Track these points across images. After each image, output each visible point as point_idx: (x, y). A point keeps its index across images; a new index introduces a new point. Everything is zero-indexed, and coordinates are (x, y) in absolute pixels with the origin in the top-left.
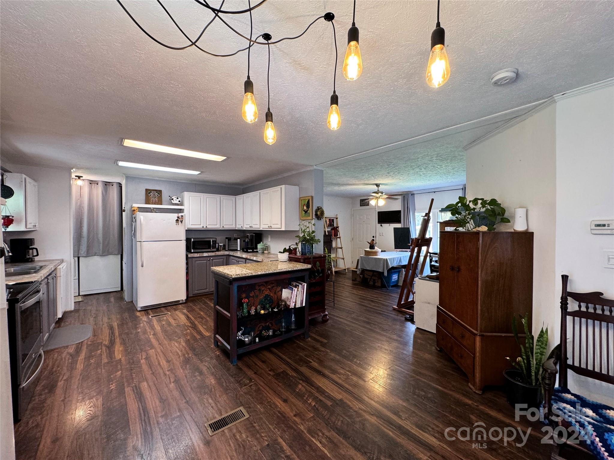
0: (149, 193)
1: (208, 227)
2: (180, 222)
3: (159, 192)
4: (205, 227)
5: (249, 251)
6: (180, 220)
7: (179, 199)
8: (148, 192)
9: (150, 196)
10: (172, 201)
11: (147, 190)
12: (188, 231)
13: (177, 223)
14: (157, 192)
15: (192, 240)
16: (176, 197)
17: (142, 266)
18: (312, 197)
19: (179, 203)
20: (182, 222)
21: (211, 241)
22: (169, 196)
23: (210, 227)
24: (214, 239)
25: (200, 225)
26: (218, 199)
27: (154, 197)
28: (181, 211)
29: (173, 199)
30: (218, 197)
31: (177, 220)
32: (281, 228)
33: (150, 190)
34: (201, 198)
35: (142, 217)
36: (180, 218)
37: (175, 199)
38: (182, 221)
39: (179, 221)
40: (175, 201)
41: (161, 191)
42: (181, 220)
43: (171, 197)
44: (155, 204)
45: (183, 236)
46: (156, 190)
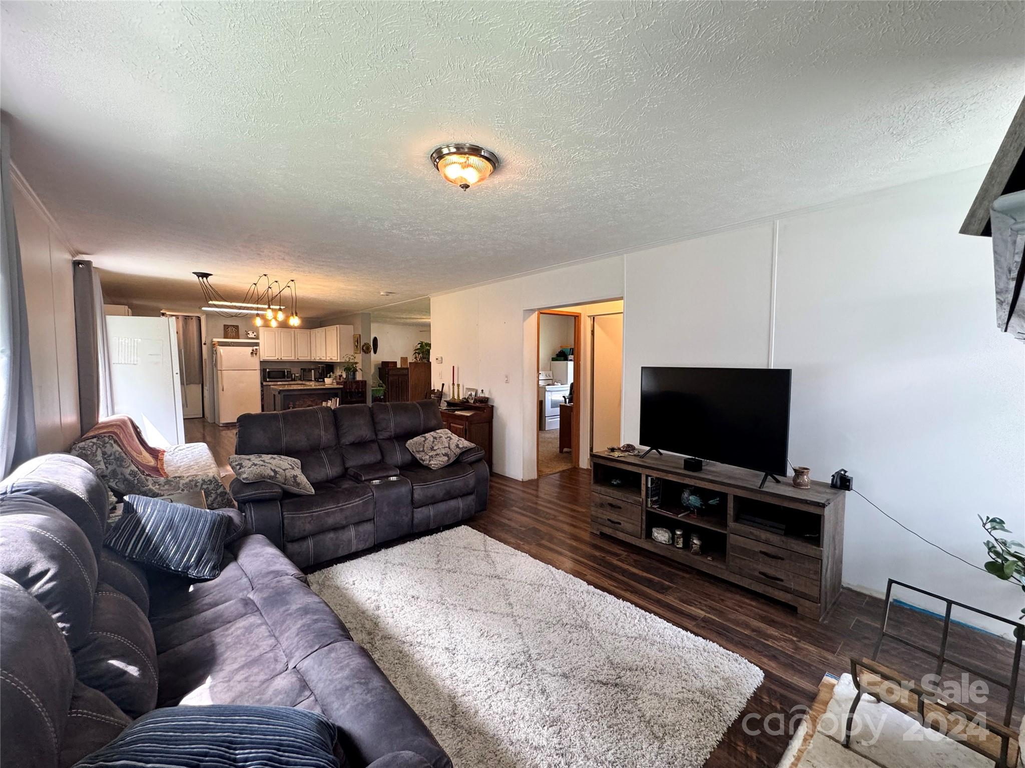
1: (283, 358)
2: (255, 355)
4: (279, 359)
7: (255, 334)
8: (226, 327)
9: (228, 331)
12: (262, 363)
13: (252, 356)
14: (234, 328)
15: (268, 370)
16: (252, 332)
17: (223, 390)
18: (360, 335)
19: (255, 337)
21: (286, 371)
22: (245, 331)
23: (284, 359)
24: (289, 370)
25: (275, 357)
26: (293, 333)
27: (232, 333)
28: (257, 344)
31: (252, 353)
33: (228, 325)
35: (222, 351)
36: (254, 350)
37: (250, 334)
38: (257, 353)
41: (238, 326)
43: (247, 332)
44: (232, 339)
45: (258, 367)
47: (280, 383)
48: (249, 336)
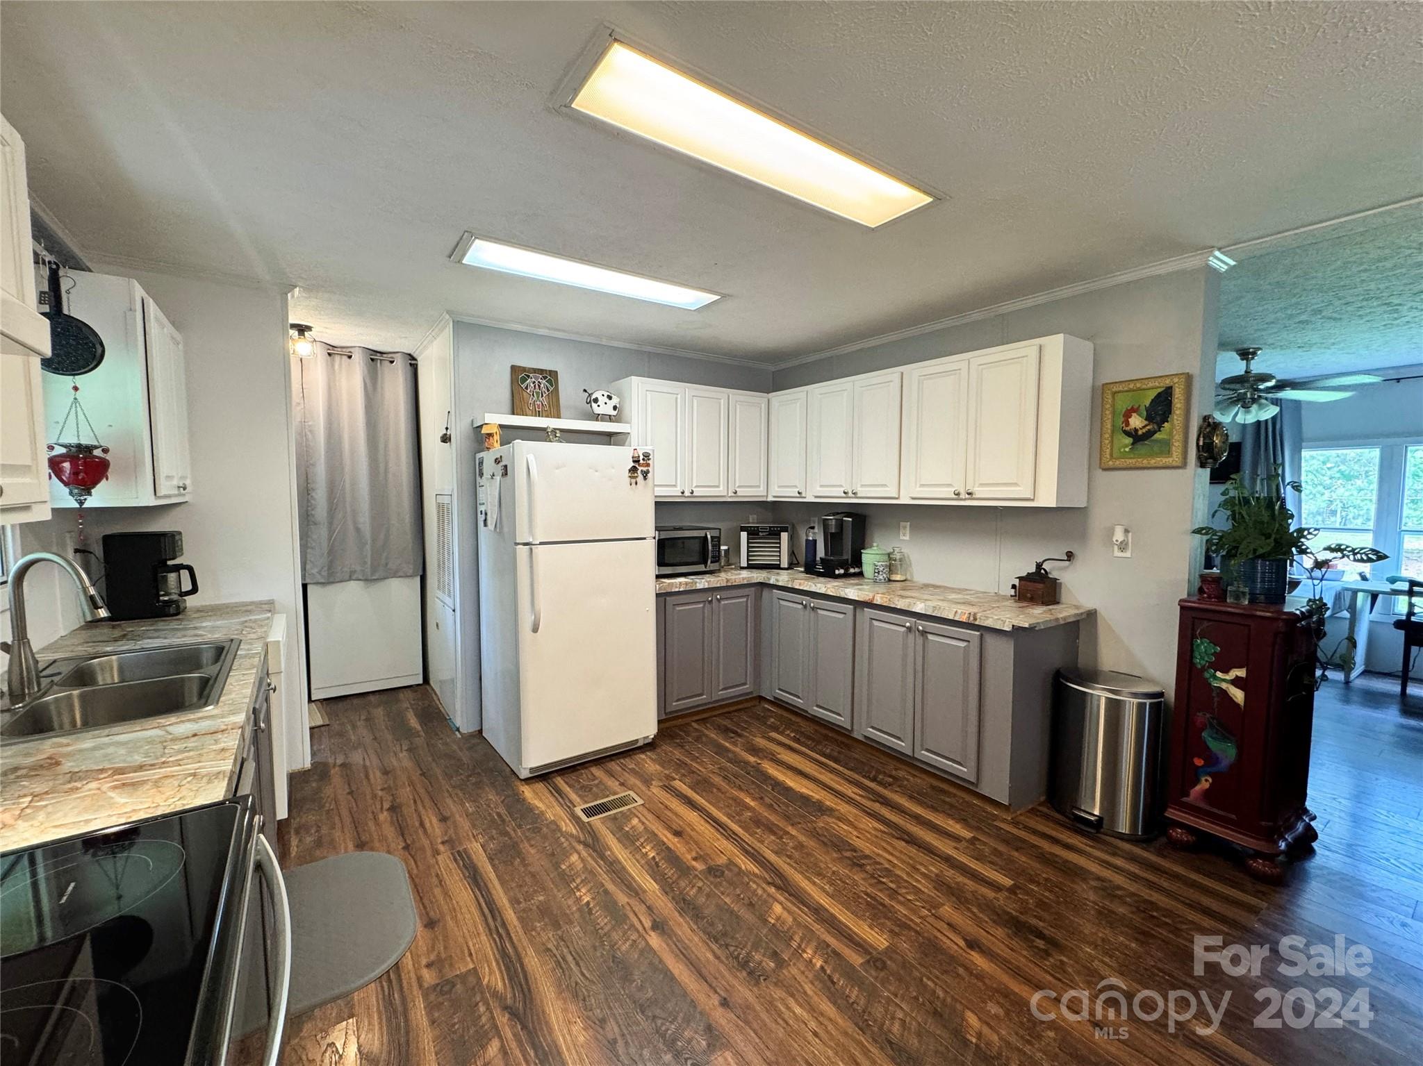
0: (524, 380)
1: (696, 492)
2: (640, 477)
3: (551, 376)
4: (687, 494)
5: (837, 572)
6: (640, 468)
7: (615, 401)
8: (519, 375)
9: (527, 388)
10: (594, 405)
11: (515, 369)
13: (633, 481)
14: (545, 378)
16: (606, 394)
17: (535, 630)
18: (1189, 378)
19: (614, 413)
20: (645, 474)
21: (709, 537)
22: (585, 391)
23: (702, 493)
24: (716, 533)
25: (675, 486)
26: (724, 403)
27: (537, 393)
29: (596, 400)
30: (721, 394)
31: (634, 470)
32: (1033, 500)
33: (524, 369)
34: (677, 398)
35: (531, 458)
36: (641, 462)
37: (602, 400)
38: (648, 472)
39: (639, 472)
40: (604, 408)
41: (557, 372)
42: (645, 469)
43: (590, 395)
44: (539, 414)
45: (647, 526)
46: (541, 371)
47: (702, 583)
48: (597, 410)
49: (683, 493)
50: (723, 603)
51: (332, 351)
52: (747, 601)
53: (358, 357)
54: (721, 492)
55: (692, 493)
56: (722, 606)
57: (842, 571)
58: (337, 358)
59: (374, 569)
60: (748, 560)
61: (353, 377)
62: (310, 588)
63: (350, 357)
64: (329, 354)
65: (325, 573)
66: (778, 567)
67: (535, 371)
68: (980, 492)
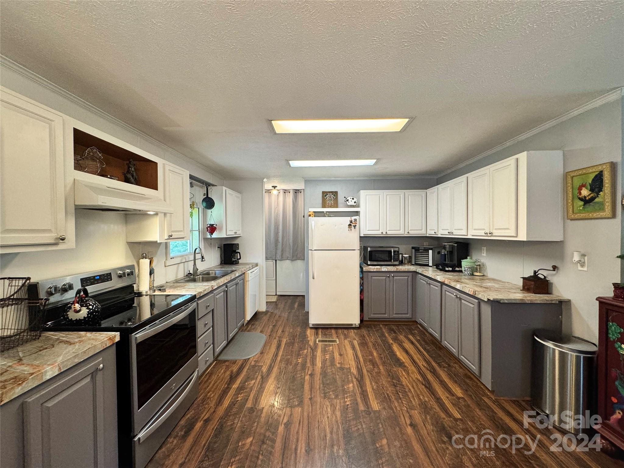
0: (326, 196)
1: (389, 232)
3: (335, 193)
4: (384, 233)
5: (447, 269)
7: (355, 200)
8: (325, 194)
9: (326, 198)
10: (347, 202)
11: (323, 192)
12: (362, 239)
13: (350, 229)
14: (333, 194)
15: (369, 249)
16: (352, 198)
17: (313, 278)
18: (614, 164)
19: (355, 204)
21: (392, 251)
22: (345, 197)
23: (391, 233)
24: (397, 249)
25: (379, 230)
26: (402, 196)
27: (330, 200)
28: (357, 213)
29: (348, 200)
30: (401, 192)
31: (350, 225)
32: (516, 237)
33: (326, 192)
34: (379, 197)
35: (313, 222)
36: (353, 222)
37: (350, 200)
38: (356, 226)
39: (352, 226)
40: (351, 202)
41: (337, 192)
42: (354, 225)
43: (346, 198)
44: (331, 207)
45: (356, 245)
46: (332, 192)
47: (384, 269)
48: (349, 204)
49: (382, 233)
50: (395, 278)
51: (285, 191)
52: (408, 279)
53: (291, 192)
54: (401, 232)
55: (386, 233)
56: (394, 279)
57: (451, 269)
58: (287, 193)
59: (293, 256)
60: (415, 262)
61: (290, 198)
62: (277, 261)
63: (290, 192)
64: (284, 192)
65: (280, 257)
66: (428, 265)
67: (330, 192)
68: (496, 233)
